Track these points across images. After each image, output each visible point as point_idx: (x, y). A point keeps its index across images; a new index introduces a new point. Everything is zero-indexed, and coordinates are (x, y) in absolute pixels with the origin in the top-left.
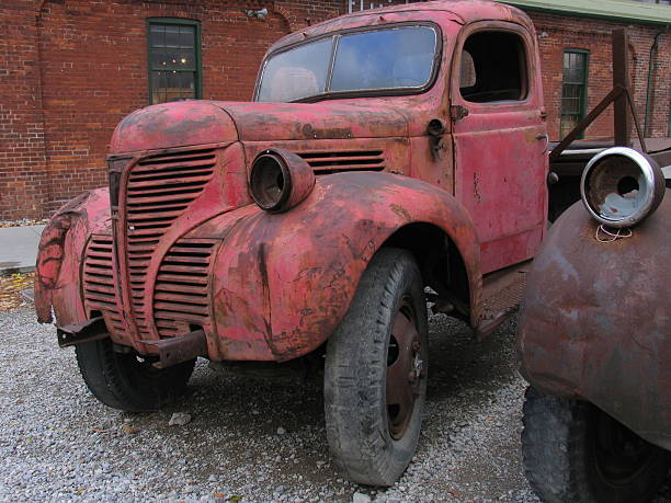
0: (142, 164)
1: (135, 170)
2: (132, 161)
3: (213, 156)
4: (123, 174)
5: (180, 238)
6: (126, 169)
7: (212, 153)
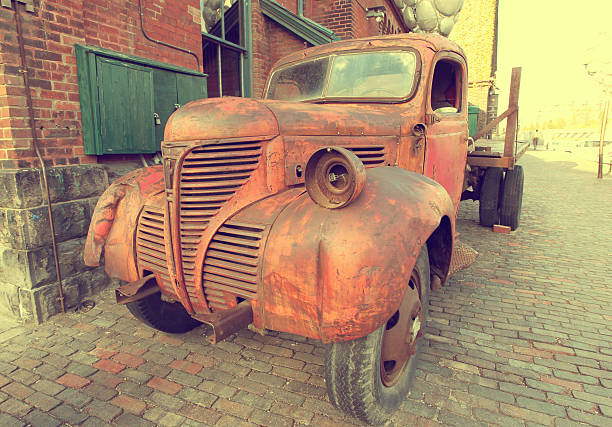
0: (195, 152)
1: (188, 157)
2: (187, 149)
3: (259, 148)
4: (178, 161)
5: (229, 219)
6: (181, 155)
7: (259, 145)
